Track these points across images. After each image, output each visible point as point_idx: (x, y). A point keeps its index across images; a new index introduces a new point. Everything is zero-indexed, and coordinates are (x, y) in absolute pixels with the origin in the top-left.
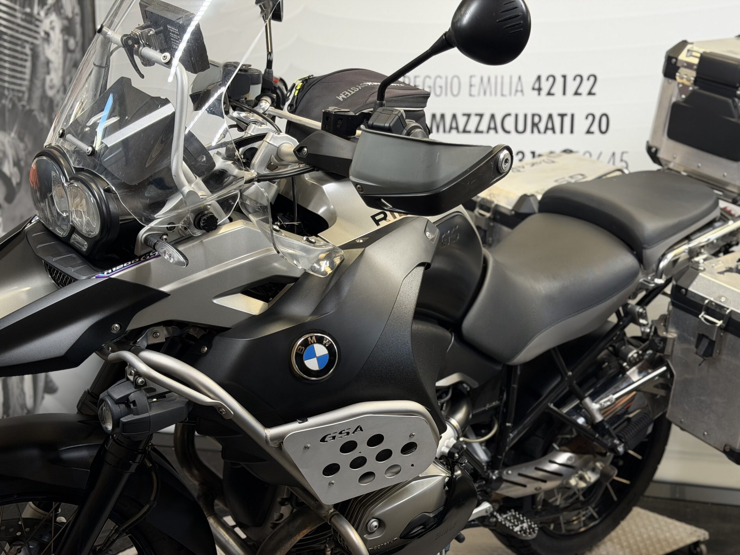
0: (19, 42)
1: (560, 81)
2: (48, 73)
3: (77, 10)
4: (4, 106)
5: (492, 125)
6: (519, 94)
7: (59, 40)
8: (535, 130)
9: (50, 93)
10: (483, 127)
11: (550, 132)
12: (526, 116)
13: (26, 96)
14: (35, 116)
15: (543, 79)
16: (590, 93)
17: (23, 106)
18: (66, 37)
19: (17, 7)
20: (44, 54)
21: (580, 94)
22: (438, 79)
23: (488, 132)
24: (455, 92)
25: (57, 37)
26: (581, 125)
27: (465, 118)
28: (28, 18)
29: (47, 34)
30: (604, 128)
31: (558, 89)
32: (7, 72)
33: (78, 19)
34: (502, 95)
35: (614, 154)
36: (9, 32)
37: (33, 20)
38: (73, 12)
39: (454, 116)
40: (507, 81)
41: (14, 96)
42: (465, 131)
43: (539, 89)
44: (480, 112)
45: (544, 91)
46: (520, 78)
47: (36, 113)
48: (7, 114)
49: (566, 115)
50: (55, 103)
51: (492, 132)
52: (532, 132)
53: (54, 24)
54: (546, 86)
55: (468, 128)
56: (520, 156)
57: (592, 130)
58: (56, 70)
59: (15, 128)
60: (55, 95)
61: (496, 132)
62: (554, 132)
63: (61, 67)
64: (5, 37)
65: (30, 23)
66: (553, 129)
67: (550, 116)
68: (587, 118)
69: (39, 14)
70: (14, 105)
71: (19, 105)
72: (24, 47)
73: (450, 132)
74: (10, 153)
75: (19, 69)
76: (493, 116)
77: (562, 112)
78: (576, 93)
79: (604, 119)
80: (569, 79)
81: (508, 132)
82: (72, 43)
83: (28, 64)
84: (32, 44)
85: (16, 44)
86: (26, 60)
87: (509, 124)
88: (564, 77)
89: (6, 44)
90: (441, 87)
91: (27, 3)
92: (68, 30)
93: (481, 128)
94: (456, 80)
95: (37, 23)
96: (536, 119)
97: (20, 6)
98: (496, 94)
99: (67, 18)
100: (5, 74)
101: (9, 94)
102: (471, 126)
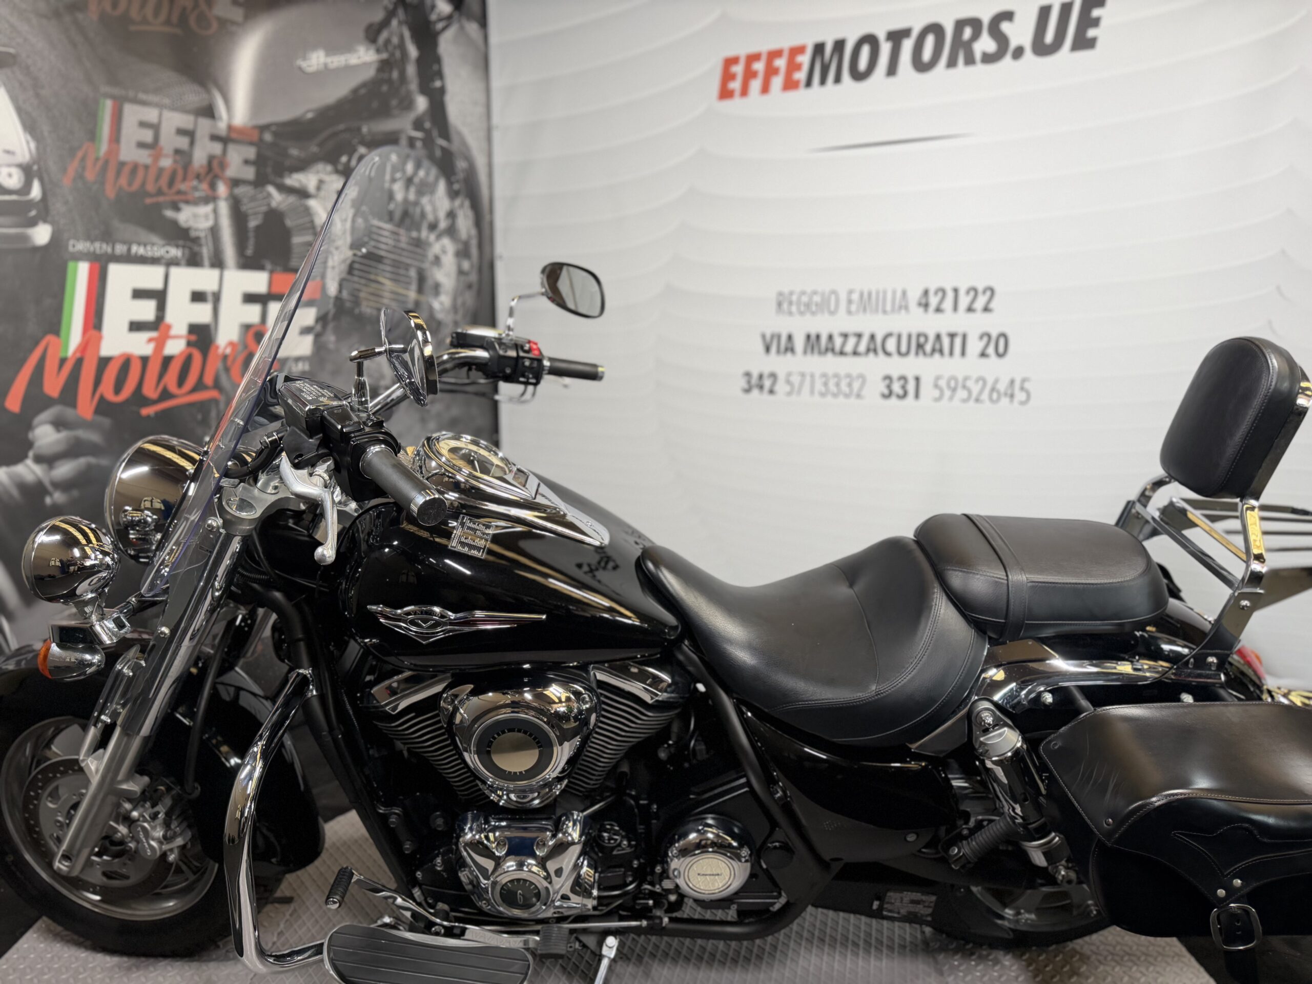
0: (402, 266)
1: (950, 295)
2: (437, 296)
3: (474, 232)
5: (872, 347)
6: (903, 311)
7: (452, 263)
8: (921, 352)
9: (439, 316)
11: (937, 355)
15: (931, 293)
16: (986, 309)
18: (460, 260)
19: (401, 231)
20: (433, 277)
21: (974, 311)
22: (815, 295)
23: (867, 354)
24: (832, 308)
25: (449, 260)
26: (975, 346)
27: (842, 338)
28: (414, 242)
29: (437, 257)
30: (1001, 350)
31: (948, 304)
34: (885, 312)
35: (1012, 382)
36: (390, 256)
37: (421, 244)
38: (469, 236)
39: (830, 337)
40: (889, 295)
42: (842, 353)
43: (926, 306)
44: (858, 330)
45: (932, 307)
46: (904, 291)
49: (956, 335)
50: (444, 324)
52: (917, 354)
53: (445, 248)
54: (934, 301)
55: (845, 350)
56: (902, 382)
57: (987, 352)
58: (446, 292)
60: (443, 317)
61: (876, 354)
62: (942, 355)
63: (453, 289)
64: (386, 261)
65: (417, 246)
66: (941, 352)
67: (938, 337)
68: (981, 337)
69: (427, 238)
72: (407, 270)
73: (825, 354)
76: (872, 337)
77: (953, 330)
78: (970, 309)
79: (1002, 340)
80: (962, 293)
81: (889, 355)
82: (466, 266)
83: (414, 287)
84: (418, 267)
85: (398, 268)
86: (410, 284)
87: (891, 345)
88: (956, 291)
89: (386, 268)
90: (817, 305)
91: (413, 227)
92: (462, 252)
93: (858, 351)
94: (833, 297)
95: (425, 247)
96: (922, 340)
97: (405, 230)
98: (877, 311)
99: (462, 241)
100: (385, 298)
102: (849, 348)
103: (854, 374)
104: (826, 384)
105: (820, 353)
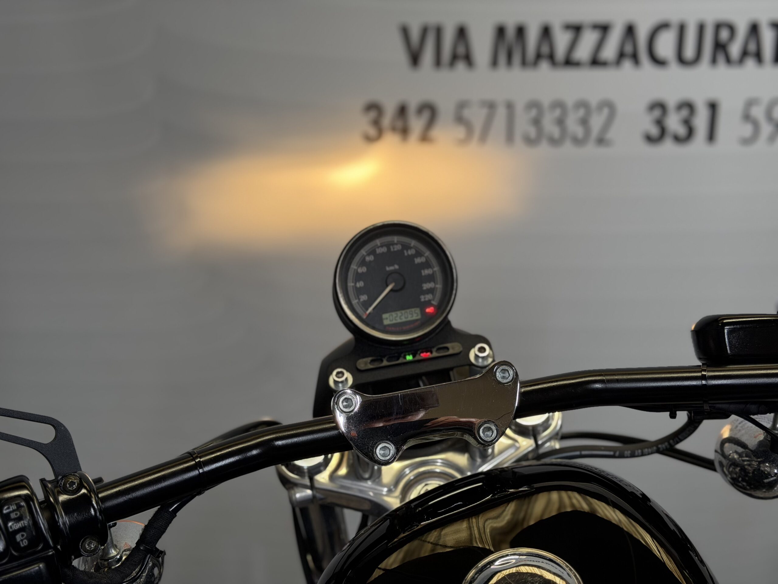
5: (628, 49)
11: (750, 62)
12: (701, 28)
27: (570, 34)
39: (546, 32)
51: (627, 63)
52: (714, 61)
55: (575, 56)
56: (684, 112)
61: (637, 63)
62: (760, 61)
66: (758, 55)
67: (754, 29)
73: (535, 65)
76: (630, 31)
81: (662, 63)
87: (665, 45)
93: (603, 56)
102: (583, 53)
103: (594, 101)
104: (537, 122)
105: (524, 63)
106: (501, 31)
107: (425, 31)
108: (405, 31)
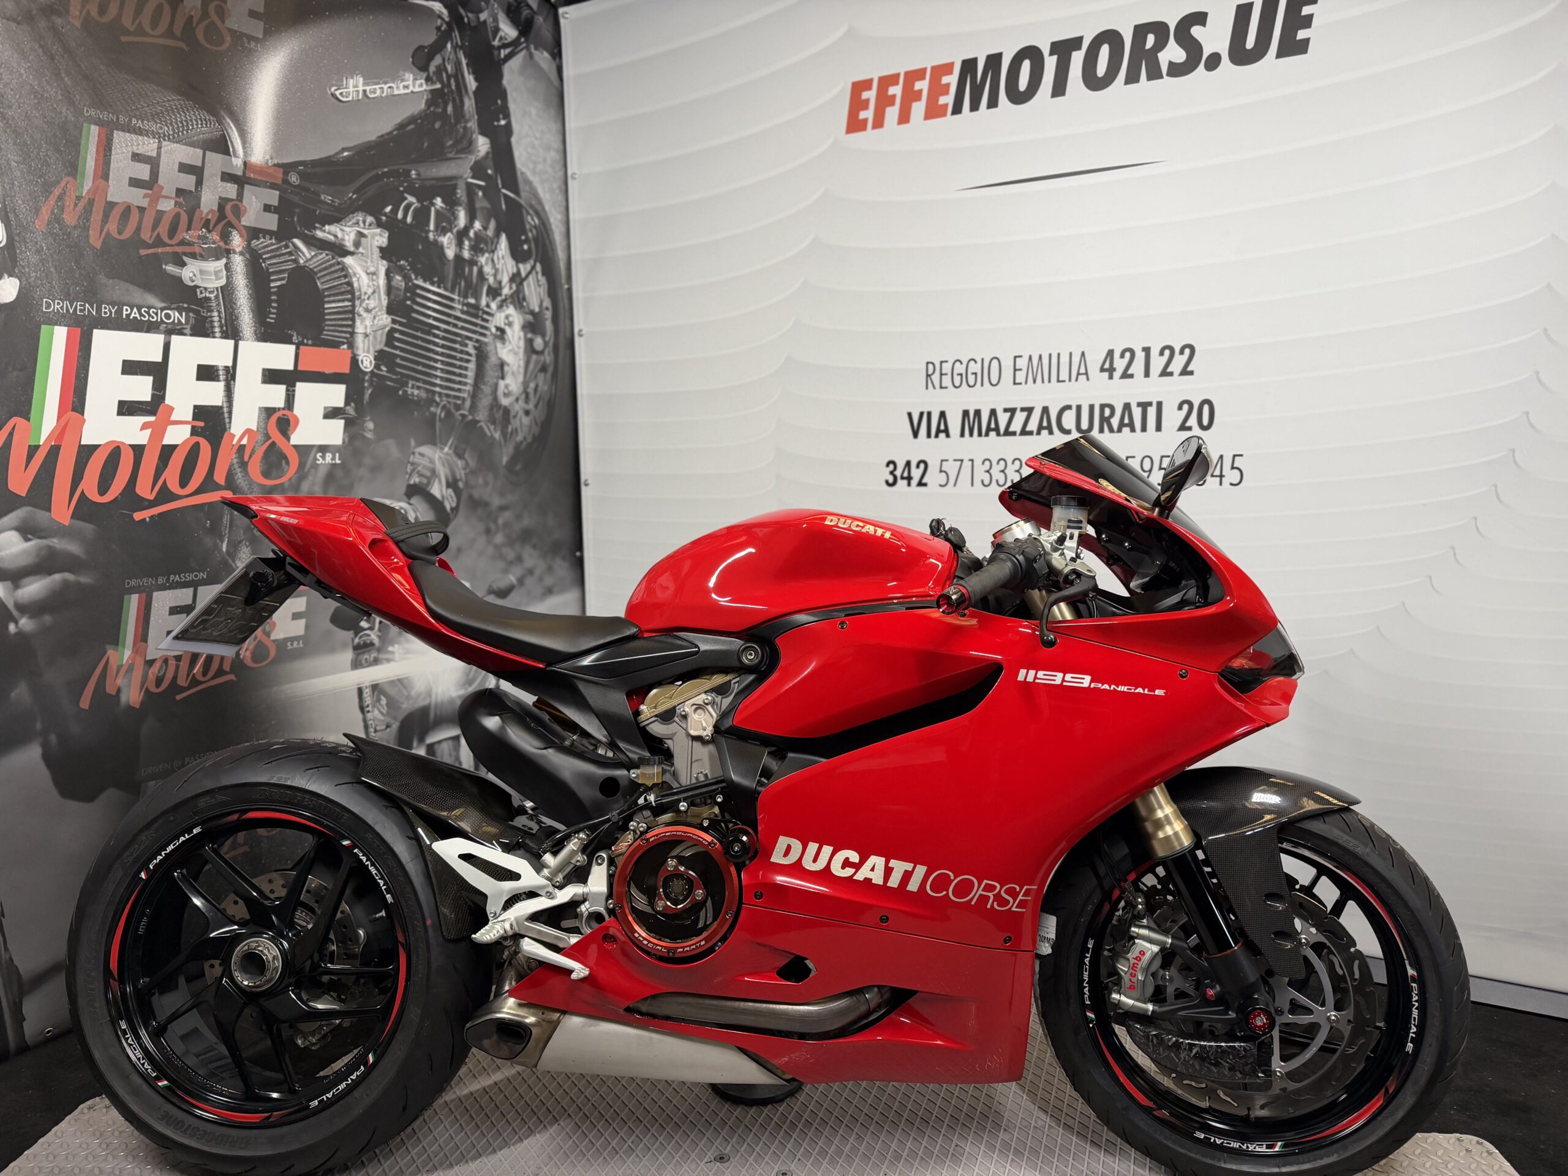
0: (459, 339)
1: (1140, 356)
2: (503, 378)
3: (547, 303)
4: (434, 414)
5: (1045, 424)
6: (1082, 378)
7: (520, 338)
8: (1106, 426)
9: (505, 402)
10: (1033, 426)
11: (1126, 430)
12: (1092, 407)
13: (468, 403)
14: (481, 428)
15: (1117, 355)
16: (1185, 372)
17: (463, 416)
18: (529, 336)
19: (456, 297)
20: (496, 353)
21: (1171, 374)
22: (972, 362)
23: (1039, 433)
24: (994, 380)
25: (516, 335)
26: (1172, 417)
27: (1008, 414)
28: (472, 310)
29: (502, 331)
30: (1205, 422)
31: (1138, 368)
32: (438, 373)
33: (548, 314)
34: (1058, 381)
35: (1221, 457)
36: (443, 326)
37: (480, 313)
38: (541, 306)
39: (993, 412)
40: (1065, 360)
41: (449, 402)
42: (1008, 433)
43: (1111, 371)
44: (1028, 405)
45: (1117, 374)
46: (1083, 354)
47: (482, 424)
48: (438, 424)
49: (1150, 404)
50: (512, 413)
51: (1045, 432)
52: (1101, 430)
53: (511, 319)
54: (1120, 364)
55: (1011, 429)
57: (1188, 424)
58: (513, 374)
59: (450, 442)
60: (511, 404)
61: (1051, 433)
62: (1133, 430)
63: (522, 370)
64: (436, 332)
65: (476, 316)
66: (1131, 425)
67: (1127, 407)
68: (1180, 408)
69: (488, 306)
70: (449, 414)
71: (457, 414)
72: (466, 345)
73: (987, 435)
74: (442, 472)
75: (458, 371)
76: (1045, 410)
77: (1145, 398)
78: (1165, 373)
79: (1206, 408)
80: (1155, 353)
81: (1068, 432)
82: (539, 343)
83: (472, 366)
84: (477, 341)
85: (455, 342)
86: (468, 361)
87: (1069, 420)
88: (1147, 350)
89: (437, 340)
90: (975, 374)
91: (470, 292)
92: (533, 326)
93: (1028, 429)
94: (995, 363)
95: (485, 316)
96: (1107, 412)
97: (459, 295)
98: (1049, 381)
99: (532, 313)
100: (436, 377)
101: (441, 401)
102: (1016, 426)
104: (989, 472)
105: (980, 433)
106: (966, 413)
107: (922, 414)
108: (910, 415)
